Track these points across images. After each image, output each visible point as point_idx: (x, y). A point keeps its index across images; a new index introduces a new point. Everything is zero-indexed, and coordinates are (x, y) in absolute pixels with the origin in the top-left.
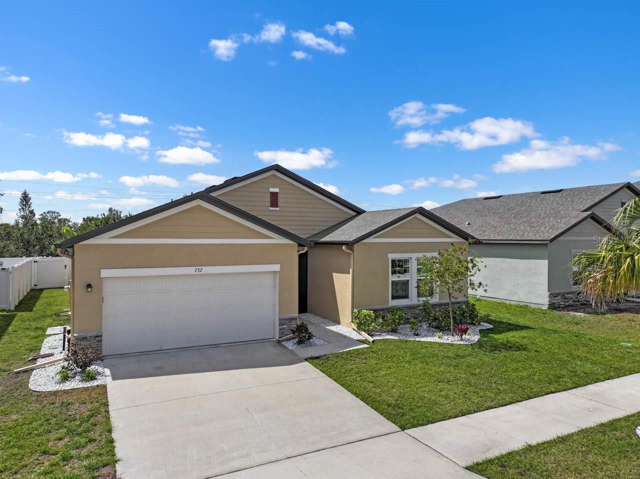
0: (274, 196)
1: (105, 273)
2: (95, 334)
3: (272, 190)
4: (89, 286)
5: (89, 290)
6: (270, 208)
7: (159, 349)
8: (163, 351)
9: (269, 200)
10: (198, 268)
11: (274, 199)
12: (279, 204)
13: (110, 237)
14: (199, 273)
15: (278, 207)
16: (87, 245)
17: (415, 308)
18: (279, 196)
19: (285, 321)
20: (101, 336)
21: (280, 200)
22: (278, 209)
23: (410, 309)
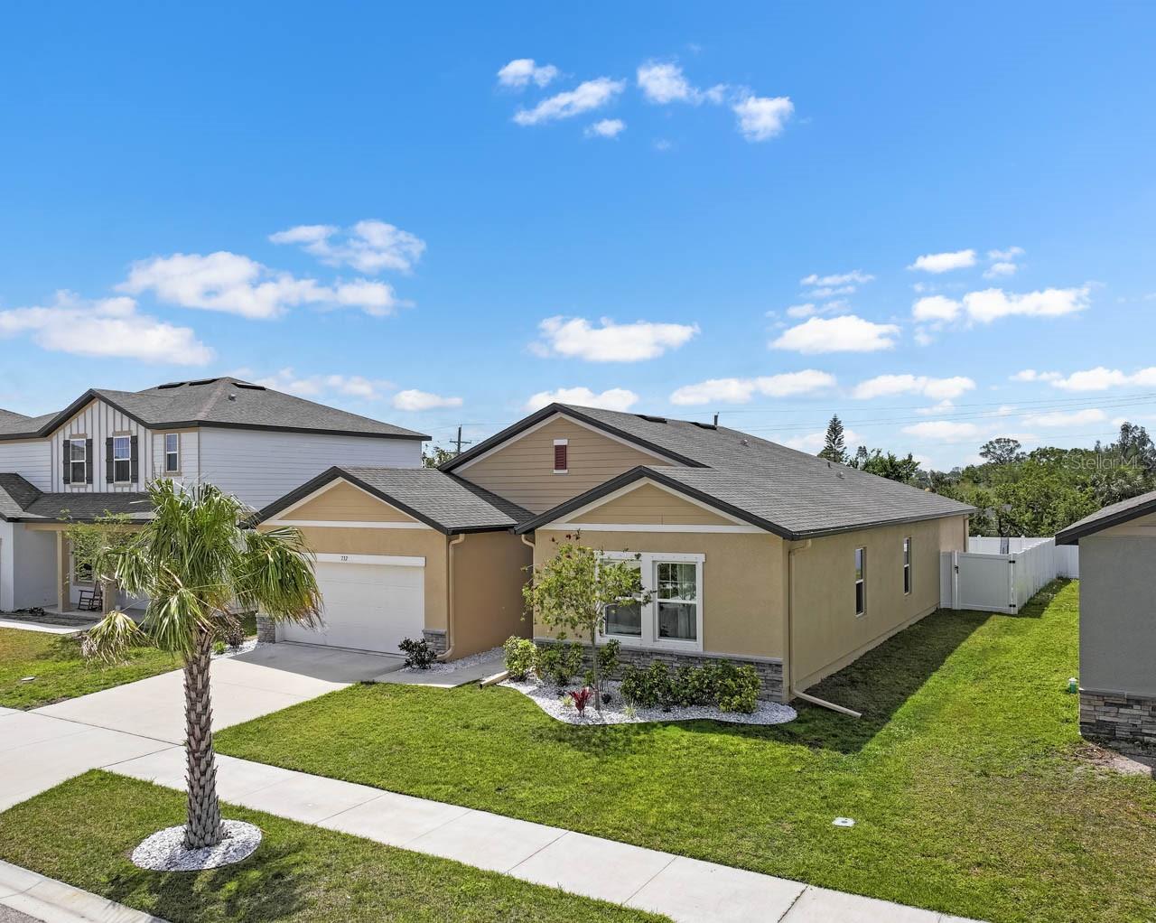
0: (561, 453)
3: (558, 442)
6: (555, 471)
9: (553, 458)
10: (344, 555)
11: (561, 457)
12: (568, 466)
14: (345, 561)
15: (566, 469)
17: (648, 656)
18: (569, 451)
19: (430, 636)
21: (570, 458)
23: (638, 655)
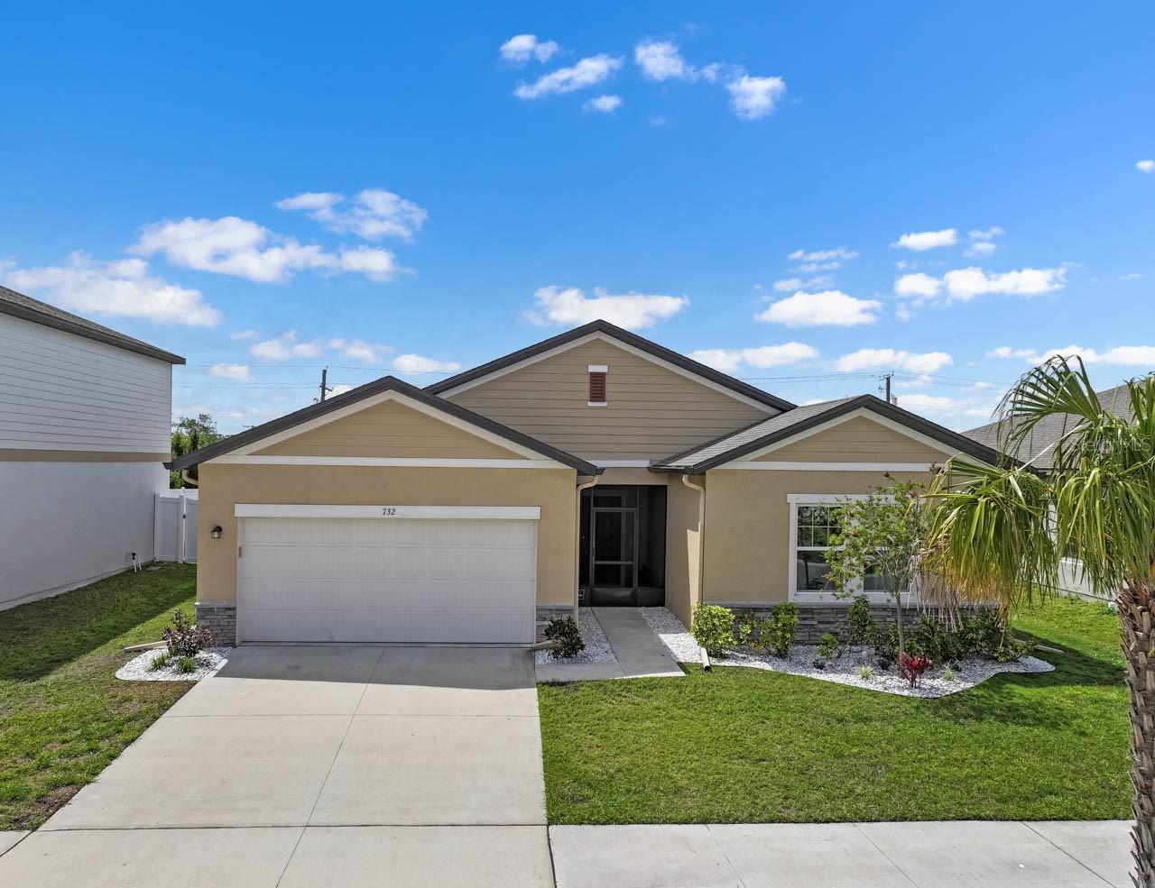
0: (598, 382)
1: (242, 510)
2: (223, 604)
3: (593, 369)
4: (218, 529)
5: (216, 535)
6: (590, 404)
7: (329, 640)
8: (333, 644)
9: (587, 387)
10: (387, 507)
11: (598, 387)
12: (608, 396)
13: (249, 452)
14: (390, 516)
15: (604, 401)
16: (215, 466)
18: (608, 379)
19: (548, 612)
20: (234, 609)
21: (609, 388)
22: (605, 404)
